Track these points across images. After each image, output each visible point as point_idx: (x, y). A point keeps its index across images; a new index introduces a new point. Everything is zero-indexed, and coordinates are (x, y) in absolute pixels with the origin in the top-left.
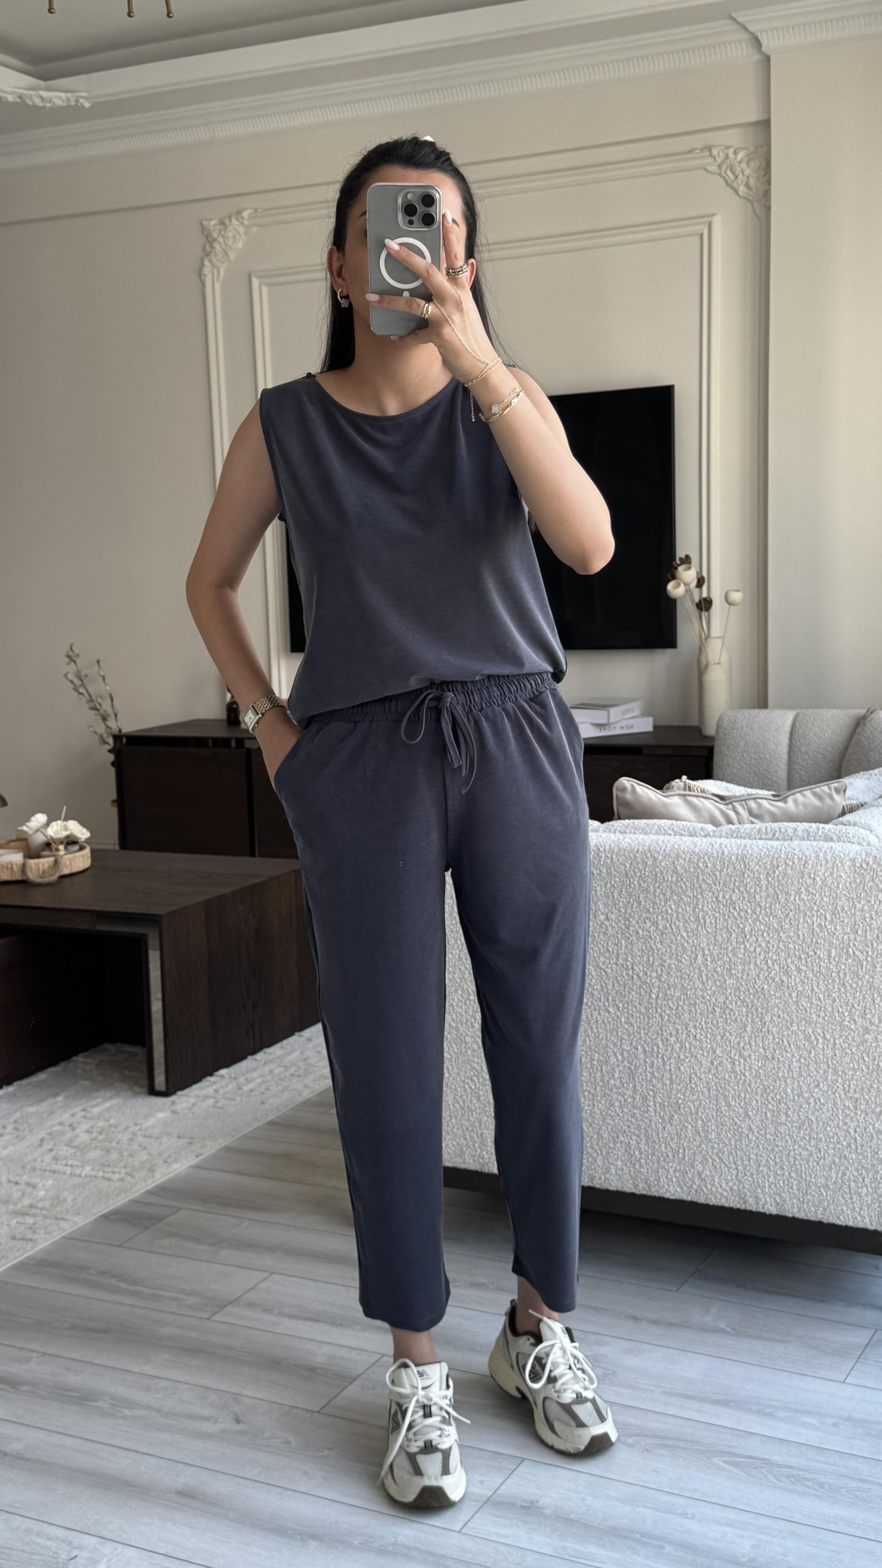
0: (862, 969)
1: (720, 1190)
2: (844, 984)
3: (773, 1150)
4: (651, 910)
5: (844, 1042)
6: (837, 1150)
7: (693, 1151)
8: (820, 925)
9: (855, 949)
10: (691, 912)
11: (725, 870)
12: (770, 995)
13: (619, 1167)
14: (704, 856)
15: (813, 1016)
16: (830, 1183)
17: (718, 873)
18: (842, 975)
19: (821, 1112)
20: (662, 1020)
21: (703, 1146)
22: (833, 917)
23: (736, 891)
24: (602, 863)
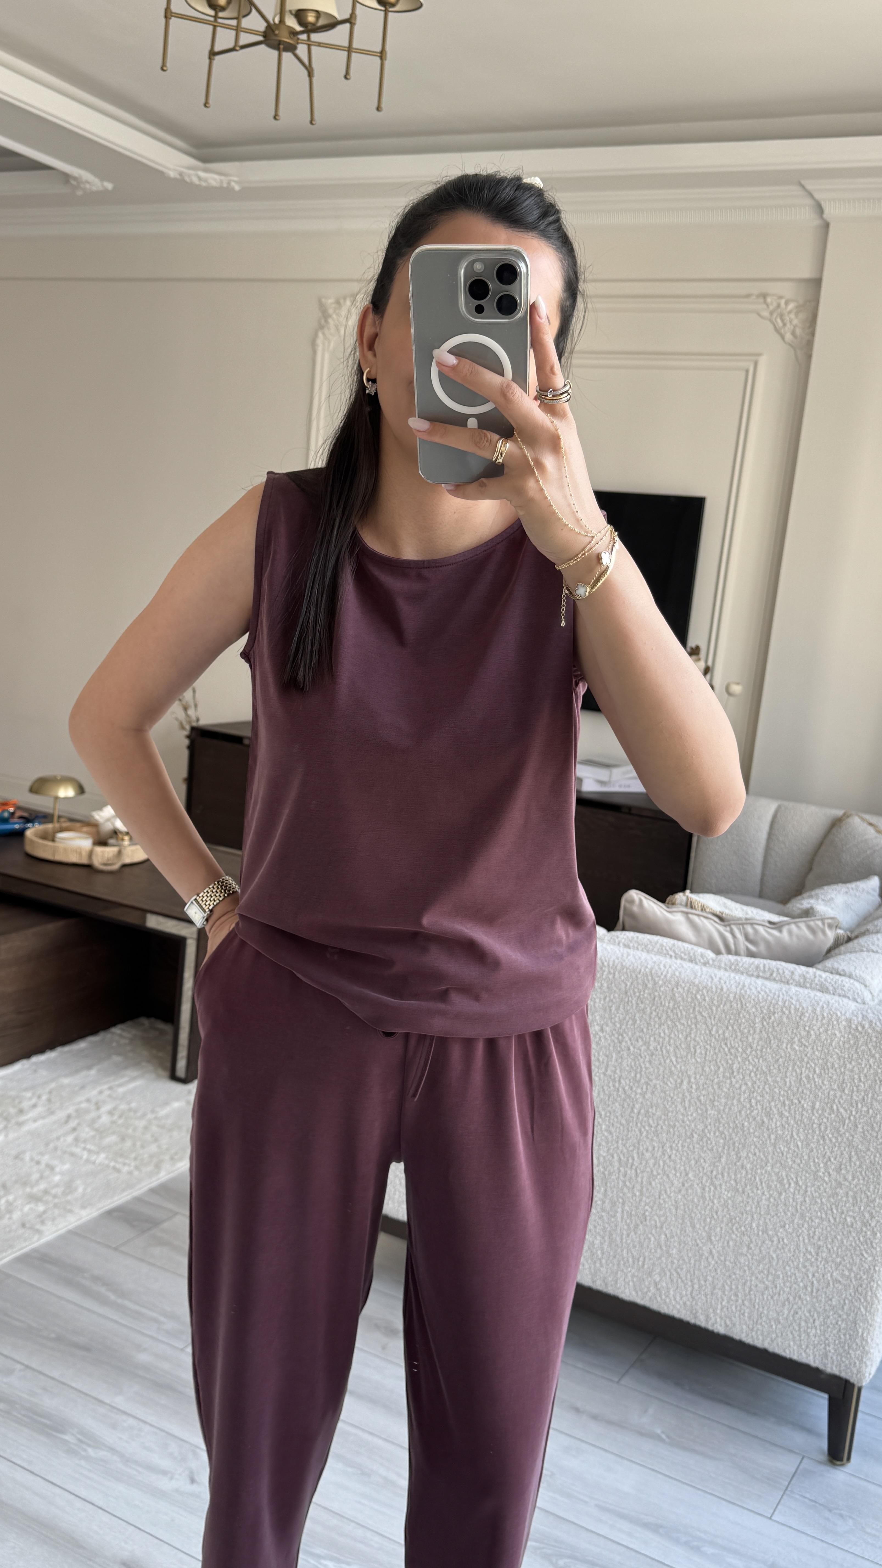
0: (844, 1126)
1: (674, 1302)
2: (823, 1137)
3: (730, 1276)
4: (645, 1030)
5: (815, 1191)
6: (793, 1289)
7: (652, 1262)
8: (808, 1077)
9: (839, 1106)
10: (683, 1039)
11: (722, 1006)
12: (749, 1133)
14: (703, 988)
15: (789, 1160)
16: (781, 1318)
17: (714, 1008)
18: (823, 1128)
19: (782, 1251)
21: (664, 1259)
22: (823, 1072)
23: (730, 1028)
24: (604, 977)
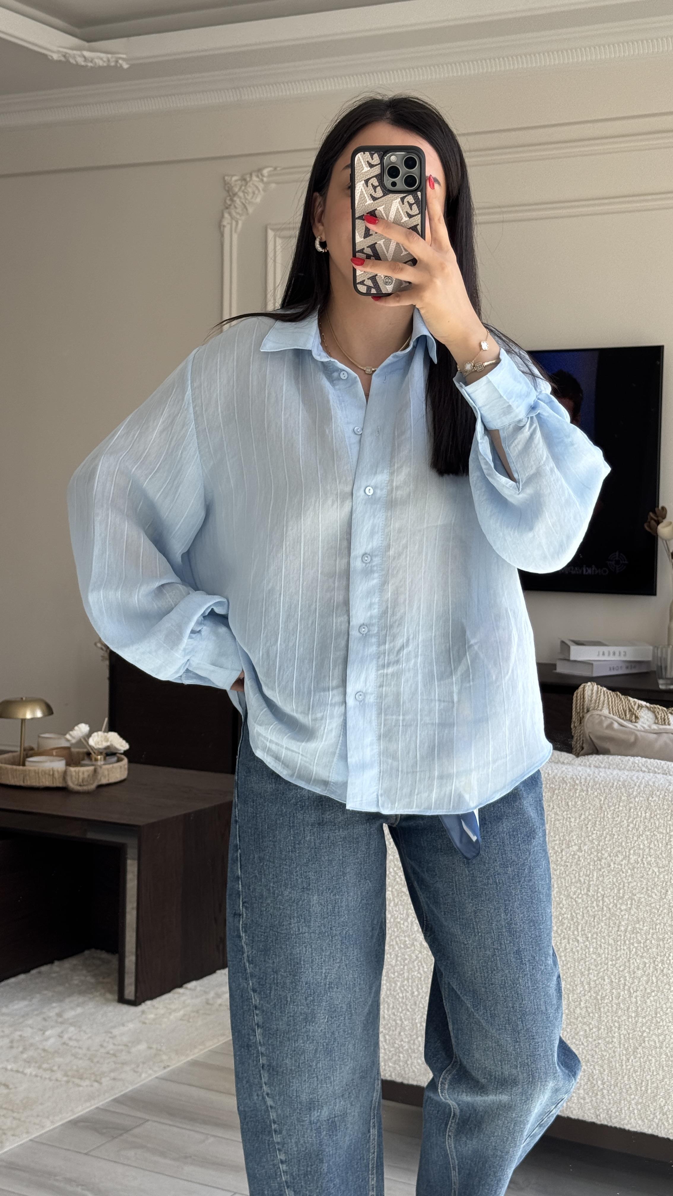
13: (581, 1095)
20: (630, 952)
